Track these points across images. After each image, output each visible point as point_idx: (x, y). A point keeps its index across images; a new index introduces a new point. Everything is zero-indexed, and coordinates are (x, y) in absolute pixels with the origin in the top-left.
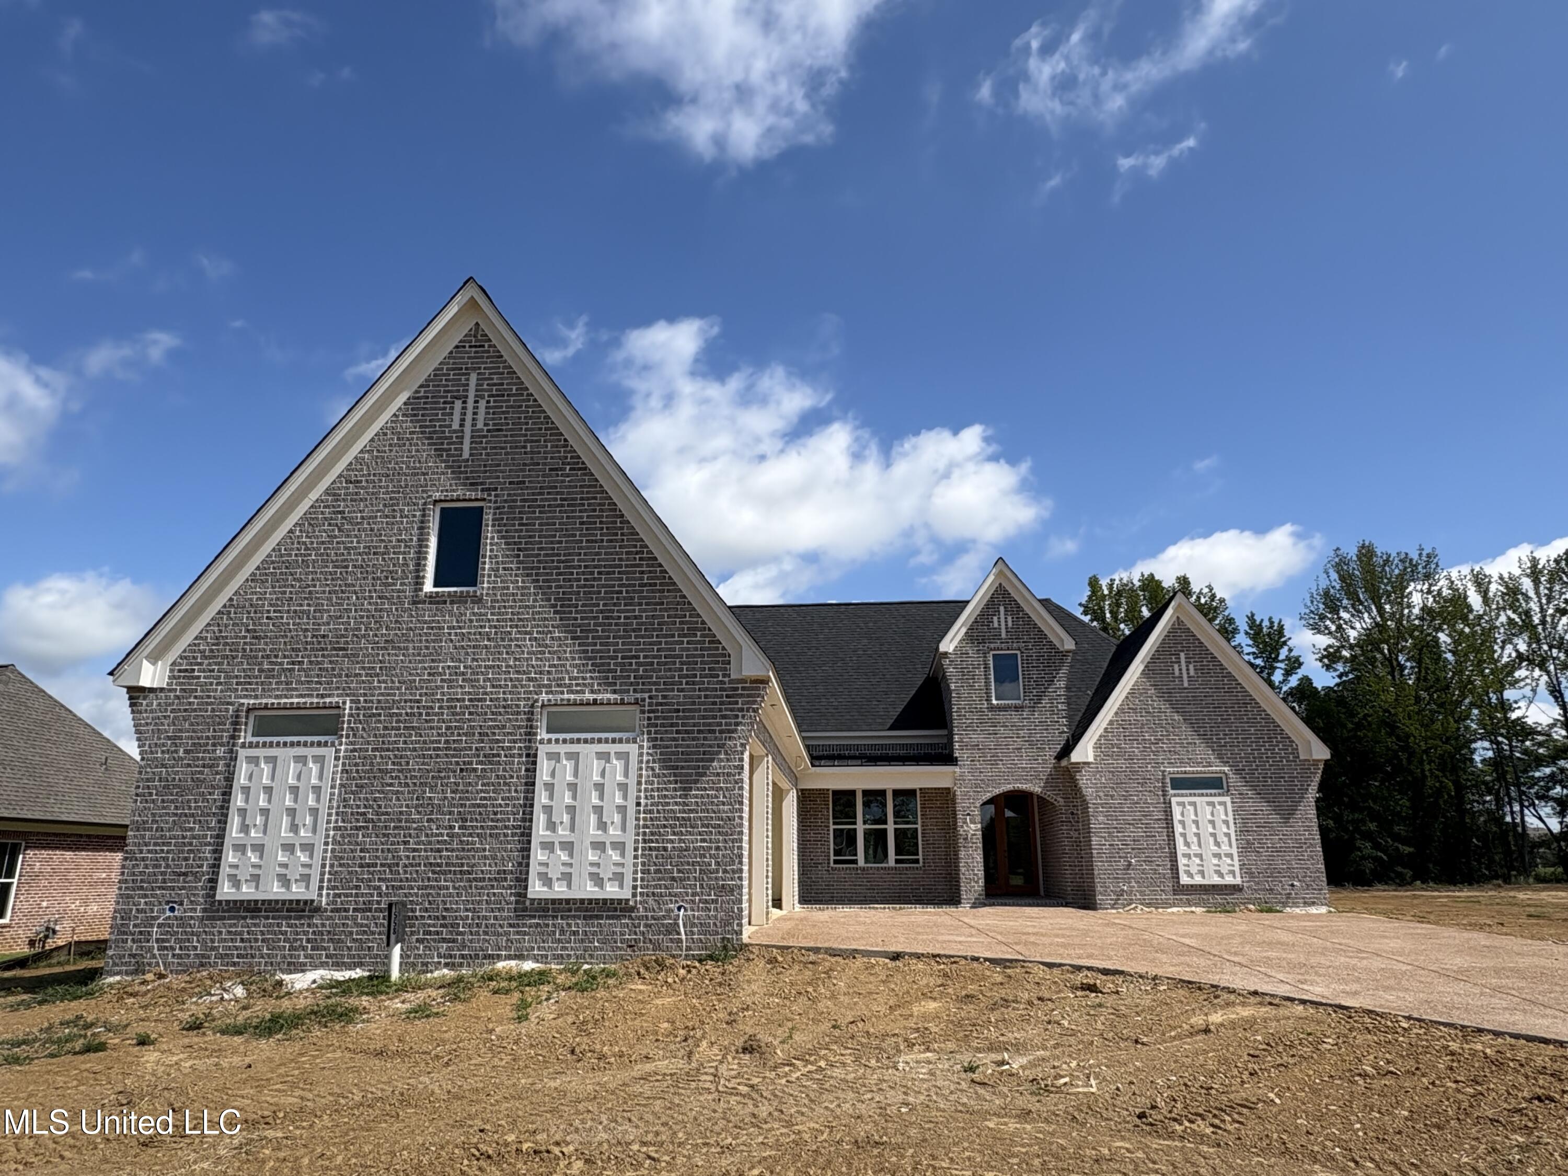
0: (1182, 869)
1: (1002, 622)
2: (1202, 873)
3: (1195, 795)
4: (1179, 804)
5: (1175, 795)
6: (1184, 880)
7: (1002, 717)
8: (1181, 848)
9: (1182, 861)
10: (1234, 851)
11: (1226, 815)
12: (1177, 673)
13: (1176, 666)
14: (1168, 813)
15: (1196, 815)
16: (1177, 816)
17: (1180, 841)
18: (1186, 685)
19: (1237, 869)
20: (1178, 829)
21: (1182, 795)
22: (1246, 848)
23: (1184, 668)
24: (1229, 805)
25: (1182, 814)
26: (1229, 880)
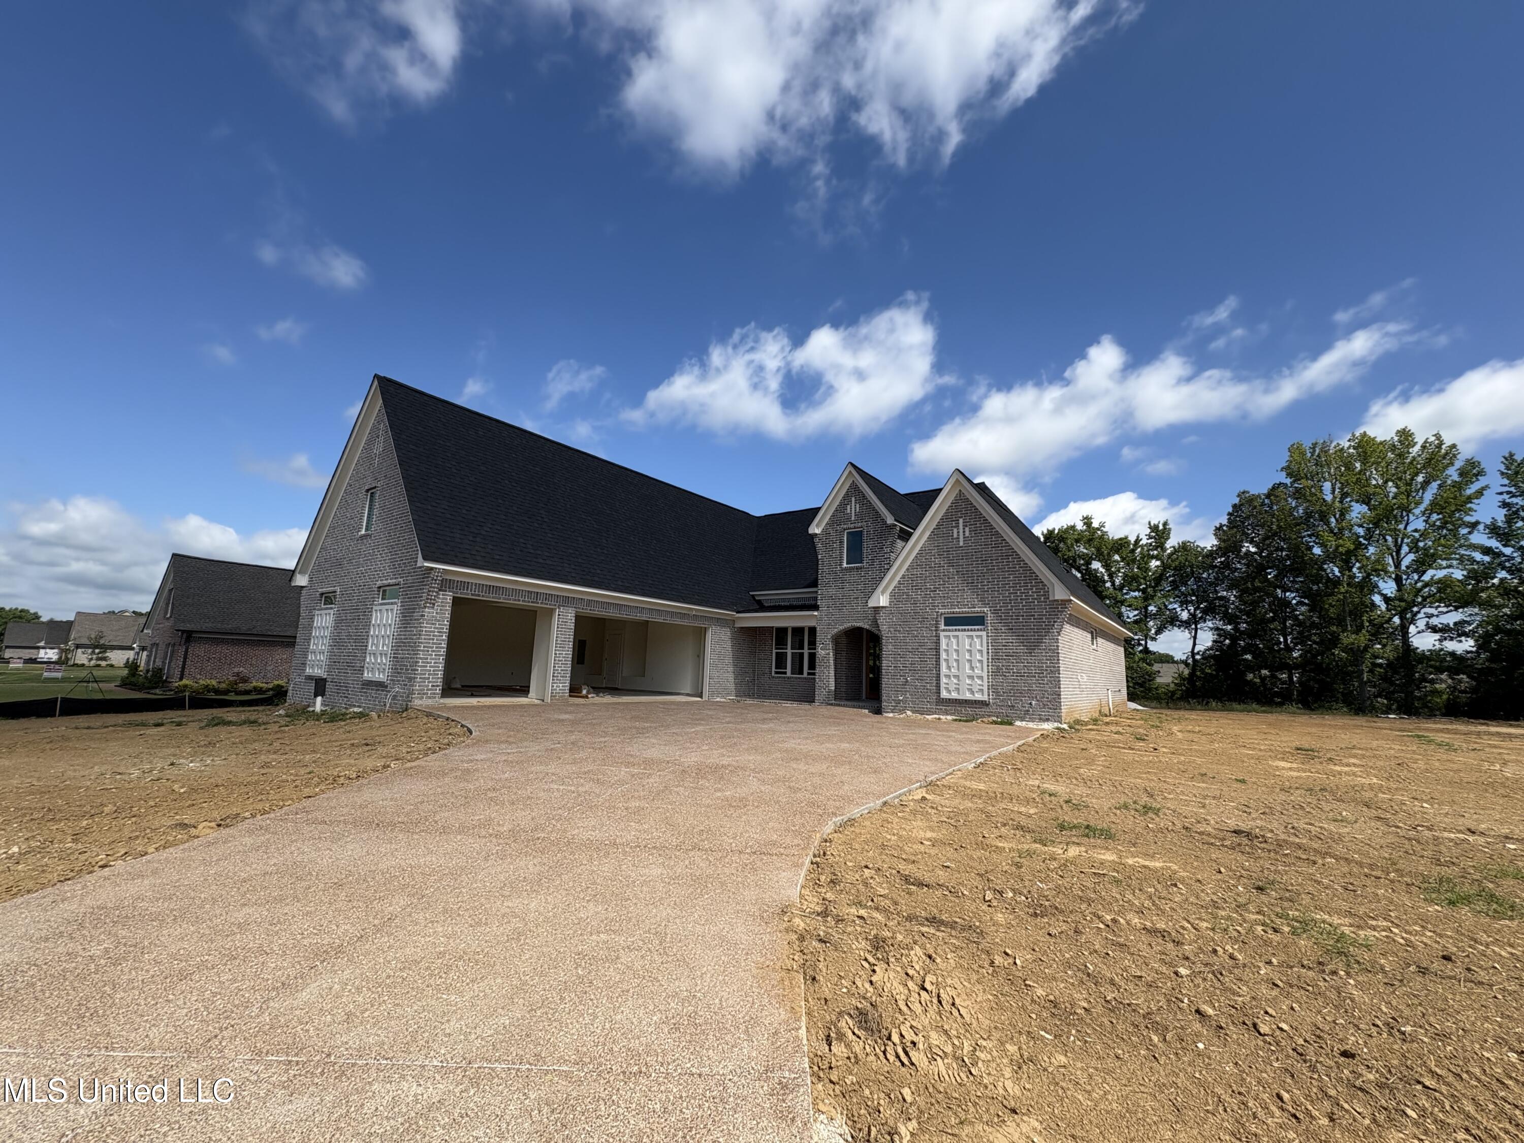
0: (943, 686)
1: (853, 508)
2: (958, 690)
3: (959, 630)
4: (946, 637)
5: (944, 630)
6: (944, 694)
7: (847, 577)
8: (944, 669)
9: (944, 680)
10: (985, 675)
11: (982, 646)
12: (955, 536)
13: (955, 531)
14: (938, 643)
15: (958, 646)
16: (943, 646)
17: (943, 665)
18: (961, 544)
19: (985, 689)
20: (943, 656)
21: (949, 631)
22: (996, 672)
23: (961, 531)
24: (985, 638)
25: (948, 645)
26: (978, 697)
